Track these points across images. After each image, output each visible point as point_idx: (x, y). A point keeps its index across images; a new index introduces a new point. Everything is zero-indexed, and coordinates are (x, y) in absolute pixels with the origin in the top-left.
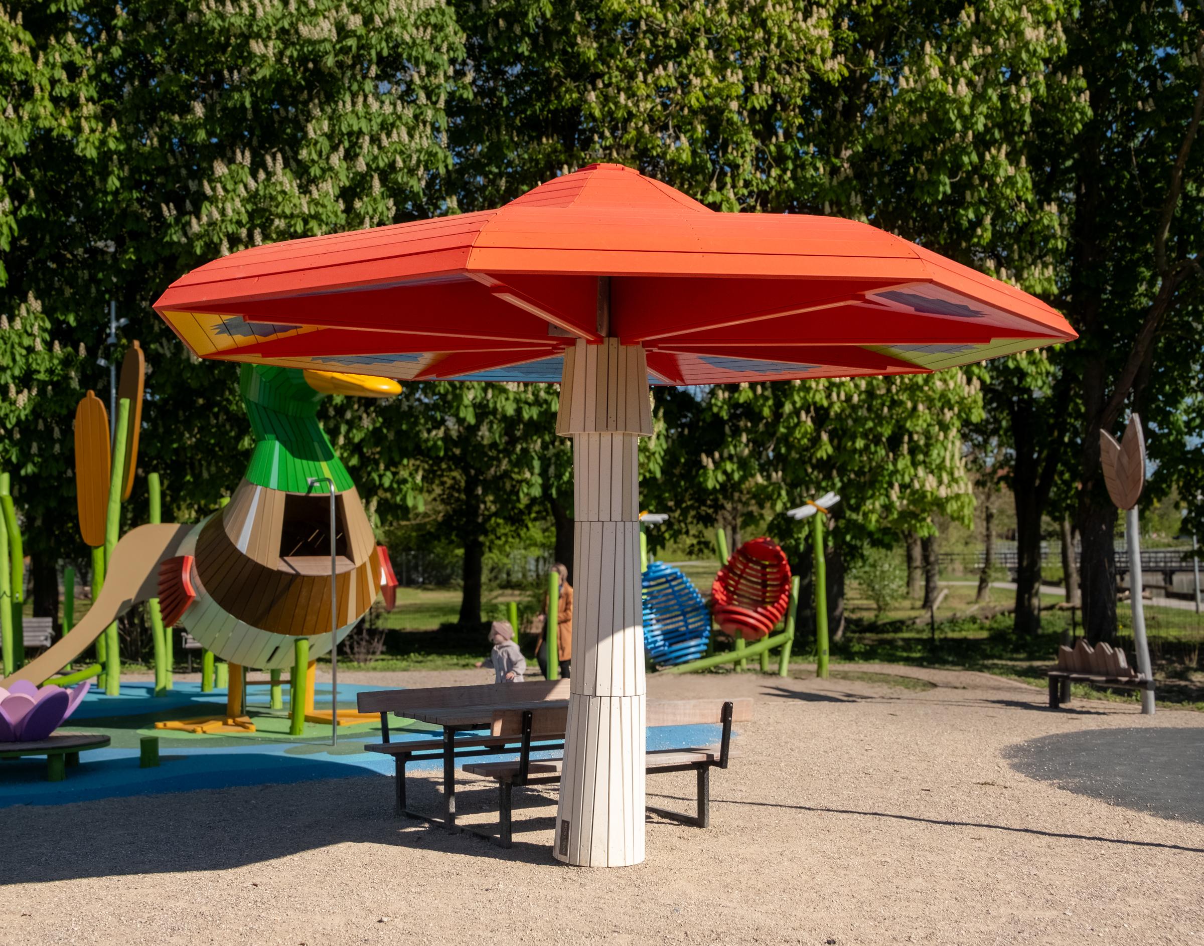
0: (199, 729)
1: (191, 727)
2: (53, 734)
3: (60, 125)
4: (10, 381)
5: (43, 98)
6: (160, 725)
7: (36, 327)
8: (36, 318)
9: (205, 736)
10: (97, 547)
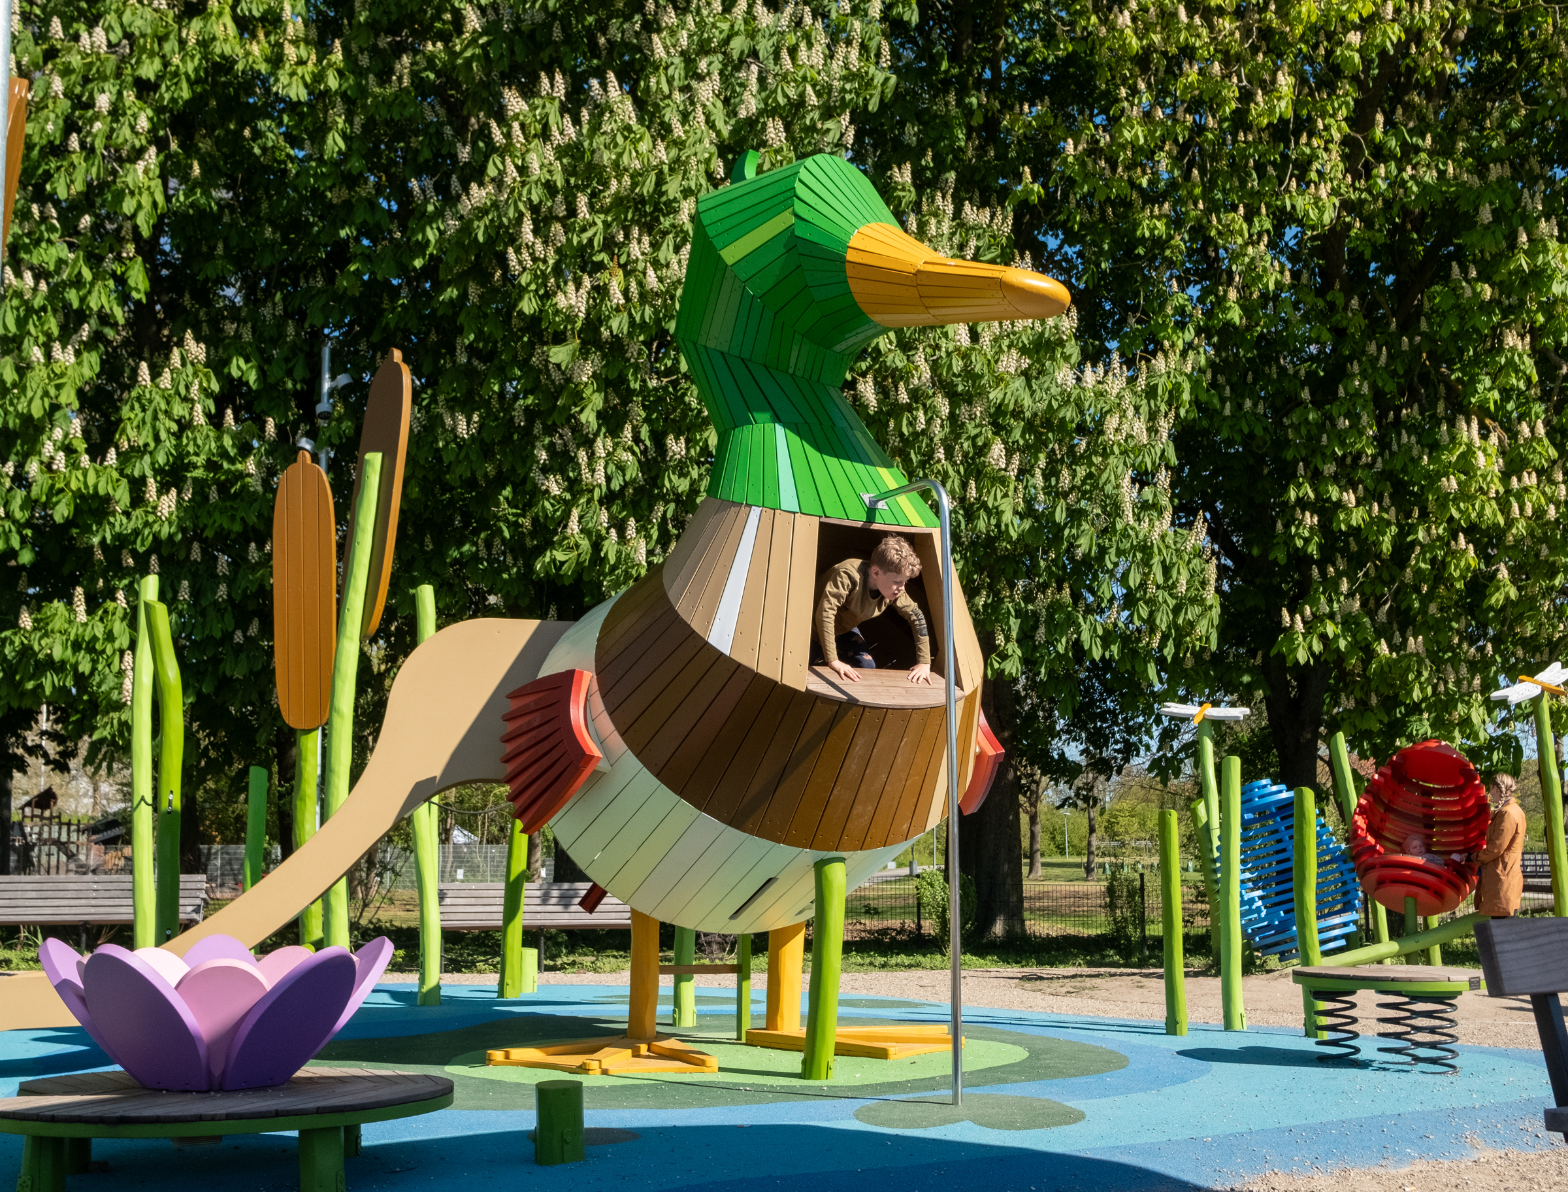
0: (594, 1065)
1: (575, 1060)
2: (300, 1073)
3: (248, 54)
4: (149, 473)
5: (220, 14)
6: (498, 1055)
7: (195, 388)
8: (195, 374)
9: (607, 1082)
10: (309, 731)
